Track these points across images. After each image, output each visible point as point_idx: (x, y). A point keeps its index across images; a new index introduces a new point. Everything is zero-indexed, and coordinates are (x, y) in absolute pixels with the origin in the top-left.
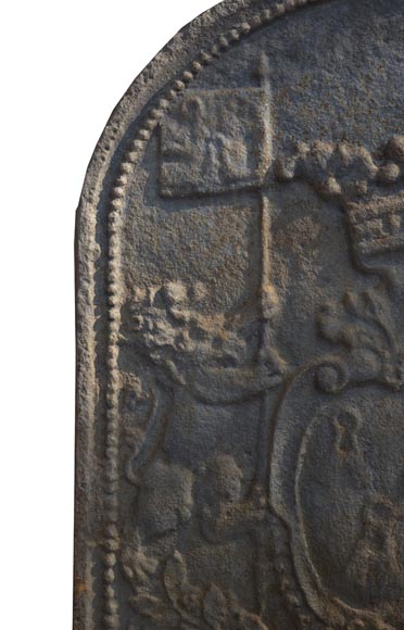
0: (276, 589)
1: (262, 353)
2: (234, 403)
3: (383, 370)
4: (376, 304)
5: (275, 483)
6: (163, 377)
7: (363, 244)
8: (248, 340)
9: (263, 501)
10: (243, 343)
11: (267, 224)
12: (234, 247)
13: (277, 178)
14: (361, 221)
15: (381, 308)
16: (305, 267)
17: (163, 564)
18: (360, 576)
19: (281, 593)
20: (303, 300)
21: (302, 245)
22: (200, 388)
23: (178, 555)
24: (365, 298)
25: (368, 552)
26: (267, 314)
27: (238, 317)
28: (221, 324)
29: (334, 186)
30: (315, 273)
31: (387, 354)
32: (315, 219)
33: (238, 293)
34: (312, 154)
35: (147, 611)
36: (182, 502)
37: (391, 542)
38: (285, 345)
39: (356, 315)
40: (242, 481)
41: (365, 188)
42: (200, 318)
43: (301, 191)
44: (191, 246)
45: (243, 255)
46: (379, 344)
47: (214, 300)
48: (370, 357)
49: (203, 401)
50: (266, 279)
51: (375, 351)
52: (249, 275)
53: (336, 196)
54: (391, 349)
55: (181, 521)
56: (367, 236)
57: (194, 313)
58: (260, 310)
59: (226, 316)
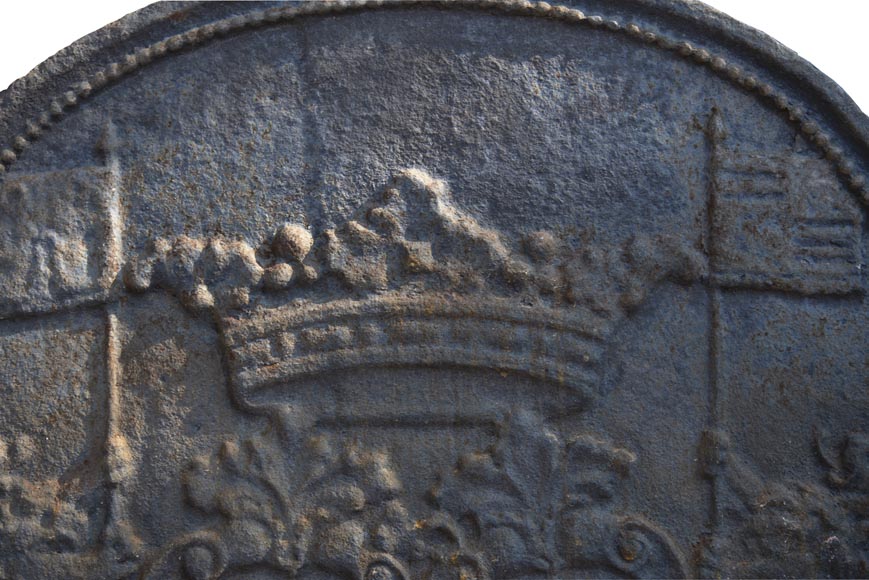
1: (110, 531)
3: (274, 548)
4: (262, 456)
7: (245, 374)
8: (90, 514)
10: (84, 518)
11: (115, 352)
12: (70, 386)
13: (128, 290)
14: (242, 343)
15: (270, 462)
16: (166, 408)
20: (165, 455)
21: (163, 379)
24: (249, 449)
26: (116, 476)
27: (76, 481)
28: (54, 494)
29: (205, 295)
30: (180, 416)
31: (280, 526)
32: (180, 344)
33: (77, 448)
34: (174, 254)
38: (143, 519)
39: (237, 473)
41: (247, 297)
42: (26, 485)
43: (162, 305)
44: (13, 386)
45: (83, 395)
46: (268, 512)
47: (44, 460)
48: (256, 531)
50: (114, 428)
51: (264, 523)
52: (92, 423)
53: (208, 309)
54: (286, 519)
56: (250, 363)
57: (17, 479)
58: (106, 471)
59: (61, 481)
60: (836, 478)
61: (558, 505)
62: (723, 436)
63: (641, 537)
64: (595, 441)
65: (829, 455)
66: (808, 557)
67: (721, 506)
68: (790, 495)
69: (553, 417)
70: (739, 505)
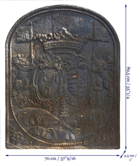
0: (34, 97)
1: (32, 64)
2: (28, 71)
3: (48, 66)
5: (34, 82)
6: (18, 68)
7: (45, 48)
8: (30, 62)
9: (32, 84)
10: (29, 63)
11: (32, 46)
12: (27, 49)
13: (33, 39)
14: (45, 45)
15: (48, 57)
16: (37, 52)
17: (18, 94)
18: (45, 94)
19: (35, 97)
20: (37, 56)
21: (37, 49)
22: (23, 69)
23: (20, 92)
24: (46, 56)
25: (47, 91)
26: (32, 58)
27: (28, 59)
29: (41, 40)
30: (39, 52)
31: (49, 64)
32: (39, 45)
33: (28, 55)
34: (38, 36)
35: (16, 100)
36: (21, 85)
37: (50, 89)
38: (35, 63)
39: (45, 58)
40: (29, 82)
41: (46, 40)
42: (23, 59)
43: (37, 41)
44: (21, 49)
45: (29, 50)
47: (25, 57)
48: (47, 64)
49: (23, 71)
50: (32, 53)
51: (48, 63)
52: (30, 53)
53: (42, 42)
54: (50, 63)
55: (21, 88)
56: (46, 47)
58: (31, 58)
59: (26, 59)
60: (105, 60)
61: (77, 62)
62: (94, 55)
63: (85, 65)
64: (81, 56)
65: (105, 57)
66: (102, 68)
67: (93, 62)
68: (101, 62)
69: (77, 53)
70: (95, 62)
